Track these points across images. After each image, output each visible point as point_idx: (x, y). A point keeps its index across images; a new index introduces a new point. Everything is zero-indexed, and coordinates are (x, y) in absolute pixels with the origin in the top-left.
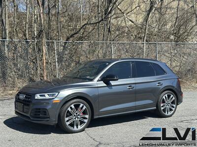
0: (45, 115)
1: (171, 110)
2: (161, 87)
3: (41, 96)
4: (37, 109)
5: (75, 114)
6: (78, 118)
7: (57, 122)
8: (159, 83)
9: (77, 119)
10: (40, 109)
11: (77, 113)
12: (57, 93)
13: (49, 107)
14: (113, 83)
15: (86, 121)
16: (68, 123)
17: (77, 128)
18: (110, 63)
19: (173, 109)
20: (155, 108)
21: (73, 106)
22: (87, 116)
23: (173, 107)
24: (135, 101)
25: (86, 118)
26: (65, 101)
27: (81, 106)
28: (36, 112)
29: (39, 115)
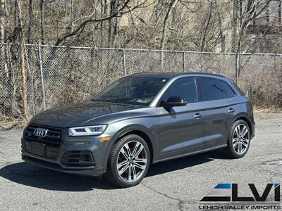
0: (88, 160)
1: (244, 147)
2: (235, 114)
3: (77, 130)
4: (73, 152)
5: (129, 158)
6: (133, 164)
7: (105, 172)
8: (231, 109)
9: (131, 165)
10: (79, 152)
11: (131, 157)
12: (105, 126)
13: (93, 148)
14: (176, 109)
15: (144, 167)
16: (120, 173)
17: (132, 178)
18: (168, 80)
19: (246, 146)
20: (226, 145)
21: (126, 146)
22: (145, 161)
23: (246, 143)
24: (204, 135)
25: (143, 164)
26: (117, 138)
27: (137, 145)
28: (72, 156)
29: (78, 161)
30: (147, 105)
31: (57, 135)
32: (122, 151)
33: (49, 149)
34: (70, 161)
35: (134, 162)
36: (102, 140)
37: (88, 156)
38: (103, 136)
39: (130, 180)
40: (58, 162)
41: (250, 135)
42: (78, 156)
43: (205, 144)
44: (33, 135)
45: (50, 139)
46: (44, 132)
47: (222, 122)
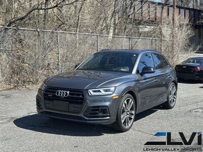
3: (94, 91)
4: (94, 107)
7: (115, 121)
9: (127, 116)
11: (127, 110)
12: (114, 88)
17: (128, 125)
21: (126, 102)
22: (134, 112)
25: (132, 115)
27: (130, 102)
28: (92, 110)
29: (97, 113)
31: (79, 95)
32: (124, 106)
33: (72, 105)
34: (91, 114)
35: (128, 113)
37: (105, 110)
38: (114, 95)
39: (127, 127)
40: (81, 115)
42: (98, 110)
45: (73, 98)
46: (66, 93)
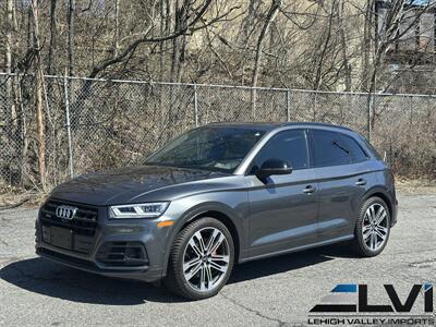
0: (138, 257)
1: (380, 240)
2: (367, 187)
4: (116, 243)
5: (203, 254)
6: (208, 263)
7: (164, 275)
8: (360, 180)
9: (205, 265)
10: (125, 243)
11: (205, 252)
12: (164, 204)
13: (147, 238)
14: (276, 179)
15: (224, 269)
16: (188, 277)
17: (207, 286)
18: (263, 134)
19: (384, 237)
20: (353, 236)
21: (198, 235)
22: (226, 259)
23: (384, 233)
24: (318, 219)
25: (223, 263)
26: (184, 222)
27: (215, 235)
28: (113, 250)
29: (123, 257)
30: (231, 172)
31: (91, 217)
32: (192, 243)
34: (111, 257)
35: (210, 260)
36: (160, 226)
37: (138, 250)
38: (163, 219)
39: (203, 289)
40: (92, 259)
41: (390, 221)
42: (123, 250)
43: (320, 234)
44: (54, 217)
45: (80, 222)
46: (71, 212)
47: (347, 200)
